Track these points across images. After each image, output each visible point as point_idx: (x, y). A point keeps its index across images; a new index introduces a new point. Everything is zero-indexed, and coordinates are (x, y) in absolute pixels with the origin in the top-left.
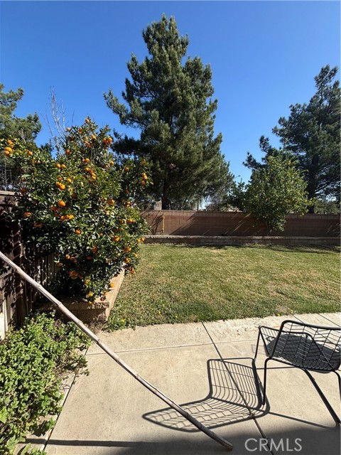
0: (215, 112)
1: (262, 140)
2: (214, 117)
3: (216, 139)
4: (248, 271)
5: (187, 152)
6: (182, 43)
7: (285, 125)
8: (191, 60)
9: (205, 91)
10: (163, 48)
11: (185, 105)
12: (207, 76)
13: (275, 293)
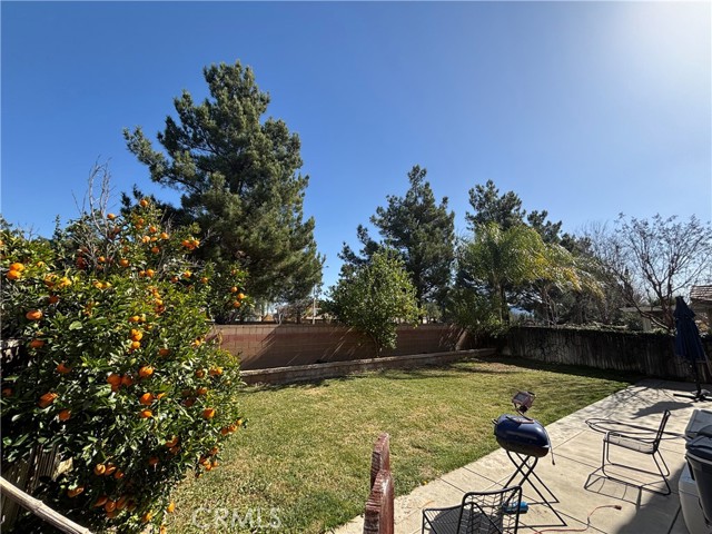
0: (305, 190)
1: (360, 229)
2: (303, 194)
3: (306, 225)
4: (369, 419)
5: (267, 237)
6: (262, 100)
7: (383, 215)
8: (274, 121)
9: (293, 162)
10: (235, 97)
11: (265, 173)
12: (295, 145)
13: (412, 449)
